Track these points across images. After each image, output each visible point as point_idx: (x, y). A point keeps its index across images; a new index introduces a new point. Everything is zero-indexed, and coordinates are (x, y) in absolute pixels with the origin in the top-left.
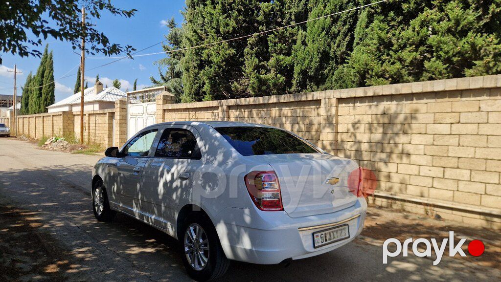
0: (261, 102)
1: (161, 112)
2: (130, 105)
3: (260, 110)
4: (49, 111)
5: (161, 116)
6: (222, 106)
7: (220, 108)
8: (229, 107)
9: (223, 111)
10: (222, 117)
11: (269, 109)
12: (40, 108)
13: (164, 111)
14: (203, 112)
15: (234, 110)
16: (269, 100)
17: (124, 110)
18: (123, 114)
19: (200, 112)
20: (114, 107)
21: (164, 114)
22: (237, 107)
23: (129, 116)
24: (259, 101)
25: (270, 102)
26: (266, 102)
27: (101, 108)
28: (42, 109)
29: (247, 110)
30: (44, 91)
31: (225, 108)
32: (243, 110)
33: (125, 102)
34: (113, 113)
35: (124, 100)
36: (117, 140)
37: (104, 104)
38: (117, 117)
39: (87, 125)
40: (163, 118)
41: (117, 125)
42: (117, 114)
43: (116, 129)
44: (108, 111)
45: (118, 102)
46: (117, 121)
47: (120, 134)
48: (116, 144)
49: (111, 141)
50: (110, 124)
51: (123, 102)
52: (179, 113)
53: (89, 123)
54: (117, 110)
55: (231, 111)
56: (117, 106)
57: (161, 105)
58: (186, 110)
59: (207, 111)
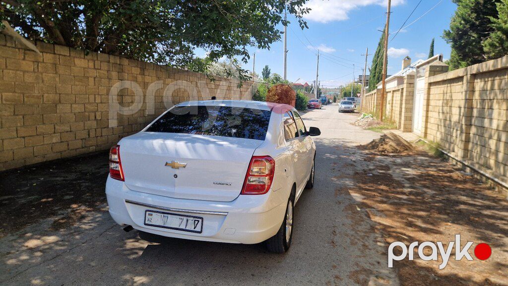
0: (500, 67)
1: (427, 84)
2: (418, 79)
5: (426, 91)
6: (467, 75)
7: (465, 79)
8: (474, 76)
9: (467, 82)
10: (466, 90)
13: (430, 84)
14: (455, 84)
15: (479, 80)
17: (412, 85)
18: (410, 89)
20: (403, 83)
21: (429, 89)
22: (481, 75)
23: (416, 92)
24: (498, 65)
27: (399, 84)
29: (490, 79)
31: (469, 77)
32: (486, 79)
33: (413, 76)
34: (403, 89)
35: (412, 74)
36: (403, 118)
37: (400, 80)
38: (404, 94)
39: (391, 102)
40: (429, 94)
41: (404, 102)
42: (405, 90)
43: (404, 106)
44: (401, 87)
45: (406, 77)
46: (404, 98)
47: (406, 112)
48: (403, 122)
49: (400, 119)
50: (401, 100)
51: (411, 77)
52: (440, 86)
53: (392, 100)
54: (405, 86)
55: (476, 81)
56: (405, 81)
57: (427, 78)
58: (444, 82)
59: (458, 82)
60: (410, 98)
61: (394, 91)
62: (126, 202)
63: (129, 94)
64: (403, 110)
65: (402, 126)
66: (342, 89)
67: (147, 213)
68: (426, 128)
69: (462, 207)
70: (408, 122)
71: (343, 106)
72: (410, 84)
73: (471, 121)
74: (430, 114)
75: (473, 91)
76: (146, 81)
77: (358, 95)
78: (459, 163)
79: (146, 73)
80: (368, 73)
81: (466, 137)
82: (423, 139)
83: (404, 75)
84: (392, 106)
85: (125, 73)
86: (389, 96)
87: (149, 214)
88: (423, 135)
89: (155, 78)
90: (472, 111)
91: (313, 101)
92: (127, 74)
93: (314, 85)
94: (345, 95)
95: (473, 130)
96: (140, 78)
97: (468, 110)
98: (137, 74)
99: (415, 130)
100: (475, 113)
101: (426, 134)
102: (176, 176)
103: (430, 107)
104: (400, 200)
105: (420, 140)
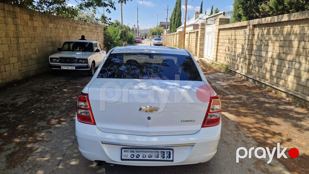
0: (276, 21)
1: (217, 30)
2: (207, 26)
3: (275, 28)
4: (177, 31)
6: (249, 25)
7: (248, 27)
8: (255, 26)
9: (250, 29)
10: (248, 34)
11: (282, 27)
12: (174, 29)
13: (220, 30)
14: (239, 30)
15: (257, 29)
16: (282, 18)
17: (203, 30)
18: (202, 32)
19: (237, 30)
20: (198, 28)
21: (219, 32)
22: (260, 25)
23: (206, 34)
24: (274, 20)
25: (283, 20)
26: (279, 21)
27: (194, 29)
28: (175, 30)
29: (266, 28)
30: (176, 19)
31: (251, 26)
32: (263, 28)
33: (204, 24)
34: (198, 32)
35: (204, 23)
36: (198, 49)
37: (196, 26)
38: (199, 35)
39: (188, 40)
40: (218, 35)
41: (199, 40)
42: (199, 33)
43: (199, 42)
44: (196, 30)
45: (200, 25)
46: (199, 37)
47: (200, 46)
48: (198, 52)
49: (196, 49)
50: (197, 39)
51: (203, 25)
52: (227, 31)
53: (189, 38)
54: (199, 30)
55: (255, 29)
56: (200, 27)
57: (218, 26)
58: (230, 29)
59: (241, 29)
60: (202, 37)
61: (190, 33)
62: (102, 143)
63: (23, 36)
64: (198, 45)
65: (198, 54)
66: (151, 30)
67: (123, 150)
68: (217, 56)
69: (267, 105)
70: (201, 52)
71: (156, 41)
72: (202, 29)
73: (252, 52)
74: (219, 47)
75: (254, 35)
76: (35, 25)
77: (162, 34)
78: (243, 76)
79: (34, 19)
80: (169, 21)
81: (249, 61)
82: (215, 62)
83: (198, 23)
84: (189, 42)
85: (18, 18)
86: (187, 36)
87: (125, 151)
88: (215, 60)
89: (41, 23)
90: (252, 47)
91: (137, 38)
92: (19, 20)
93: (134, 27)
94: (153, 34)
95: (253, 58)
96: (30, 23)
97: (250, 46)
98: (27, 20)
99: (205, 56)
100: (255, 48)
101: (216, 59)
102: (149, 118)
103: (219, 43)
104: (234, 104)
105: (213, 63)
